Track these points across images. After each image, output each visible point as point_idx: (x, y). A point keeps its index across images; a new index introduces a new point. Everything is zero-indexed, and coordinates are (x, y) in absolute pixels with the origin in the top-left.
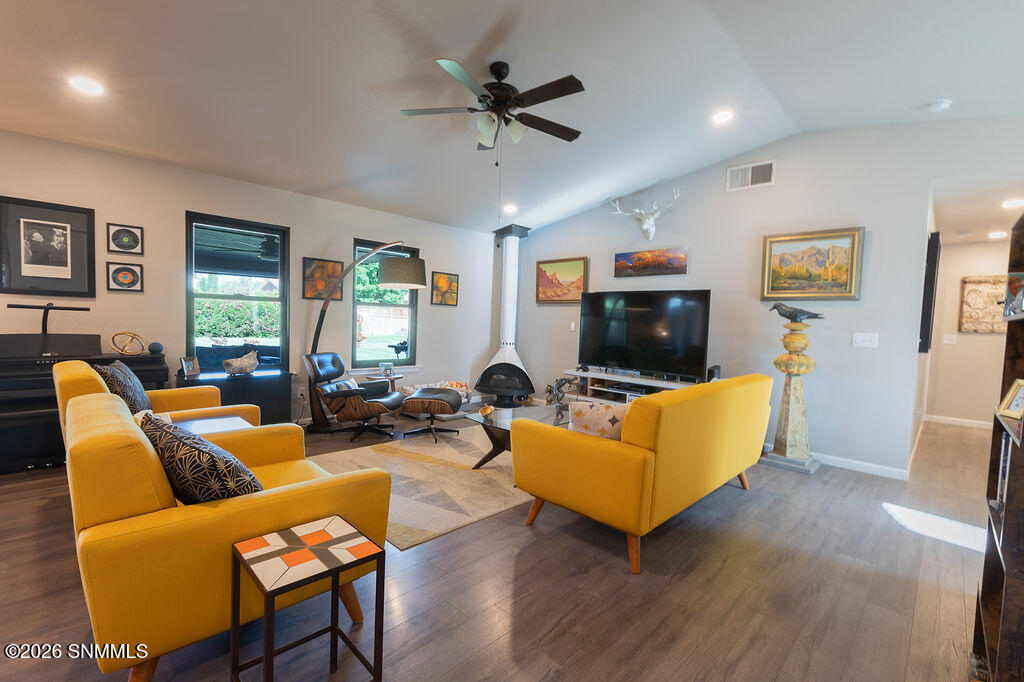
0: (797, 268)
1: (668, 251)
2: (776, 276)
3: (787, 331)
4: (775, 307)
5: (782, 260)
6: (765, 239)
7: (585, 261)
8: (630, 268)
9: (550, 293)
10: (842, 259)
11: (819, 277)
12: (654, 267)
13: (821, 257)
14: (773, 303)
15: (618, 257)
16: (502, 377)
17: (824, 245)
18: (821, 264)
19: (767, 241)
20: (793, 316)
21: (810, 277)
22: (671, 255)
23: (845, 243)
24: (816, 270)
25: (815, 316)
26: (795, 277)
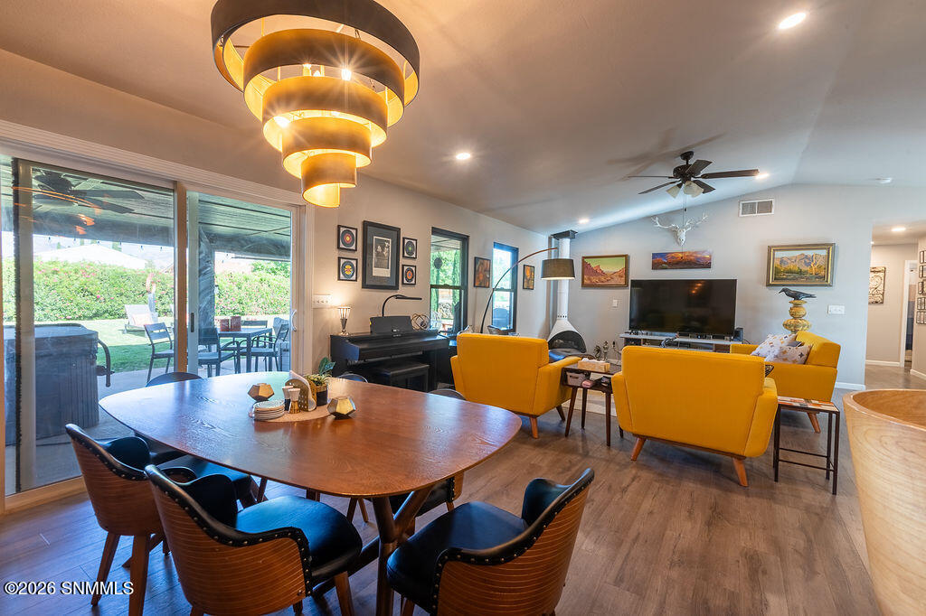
0: (791, 266)
1: (695, 253)
2: (777, 271)
3: (792, 305)
4: (783, 290)
5: (782, 261)
6: (770, 248)
7: (626, 257)
8: (665, 263)
9: (594, 280)
10: (821, 262)
11: (806, 272)
12: (685, 263)
13: (808, 260)
14: (782, 288)
15: (654, 255)
16: (561, 341)
17: (810, 253)
18: (809, 264)
19: (771, 249)
20: (796, 296)
21: (800, 272)
22: (699, 256)
23: (824, 253)
24: (804, 268)
25: (811, 296)
26: (790, 272)
